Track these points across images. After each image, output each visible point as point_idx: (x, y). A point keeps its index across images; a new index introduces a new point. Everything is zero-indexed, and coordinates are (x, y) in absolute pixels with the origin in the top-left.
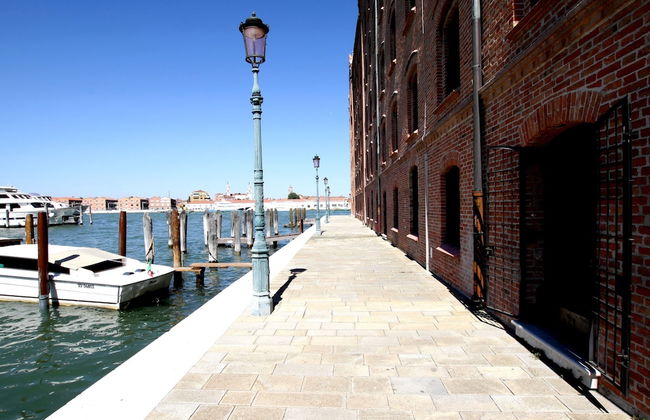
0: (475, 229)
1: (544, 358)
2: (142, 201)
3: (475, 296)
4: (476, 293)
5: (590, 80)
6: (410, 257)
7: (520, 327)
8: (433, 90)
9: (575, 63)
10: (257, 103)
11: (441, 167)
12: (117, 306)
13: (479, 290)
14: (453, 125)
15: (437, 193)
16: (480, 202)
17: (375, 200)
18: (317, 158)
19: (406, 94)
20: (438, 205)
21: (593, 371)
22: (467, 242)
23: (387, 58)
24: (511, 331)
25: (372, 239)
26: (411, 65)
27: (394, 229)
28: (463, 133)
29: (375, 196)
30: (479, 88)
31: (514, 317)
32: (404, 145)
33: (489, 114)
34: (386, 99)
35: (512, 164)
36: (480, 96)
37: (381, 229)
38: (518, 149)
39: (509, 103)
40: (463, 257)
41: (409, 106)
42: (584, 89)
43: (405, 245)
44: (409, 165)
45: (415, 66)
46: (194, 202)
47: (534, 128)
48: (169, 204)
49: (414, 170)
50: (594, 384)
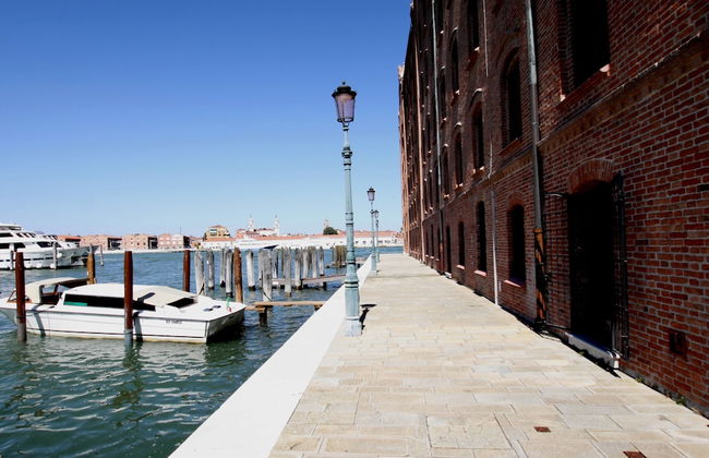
0: (537, 260)
1: (586, 354)
2: (149, 239)
3: (538, 318)
4: (538, 315)
5: (607, 153)
6: (479, 293)
7: (571, 336)
8: (498, 131)
9: (598, 139)
10: (348, 157)
11: (508, 205)
12: (205, 340)
13: (541, 312)
14: (516, 168)
15: (504, 229)
16: (540, 237)
17: (435, 236)
18: (372, 191)
19: (471, 129)
20: (504, 240)
21: (614, 355)
22: (531, 274)
23: (449, 86)
24: (565, 341)
25: (434, 278)
26: (475, 102)
27: (459, 266)
28: (526, 177)
29: (435, 232)
30: (537, 142)
31: (567, 330)
32: (469, 181)
33: (546, 163)
34: (448, 129)
35: (562, 208)
36: (538, 148)
37: (444, 267)
38: (566, 196)
39: (559, 159)
40: (528, 287)
41: (474, 141)
42: (604, 158)
43: (473, 282)
44: (476, 199)
45: (480, 103)
46: (212, 240)
47: (577, 182)
48: (182, 243)
49: (481, 206)
50: (616, 365)
